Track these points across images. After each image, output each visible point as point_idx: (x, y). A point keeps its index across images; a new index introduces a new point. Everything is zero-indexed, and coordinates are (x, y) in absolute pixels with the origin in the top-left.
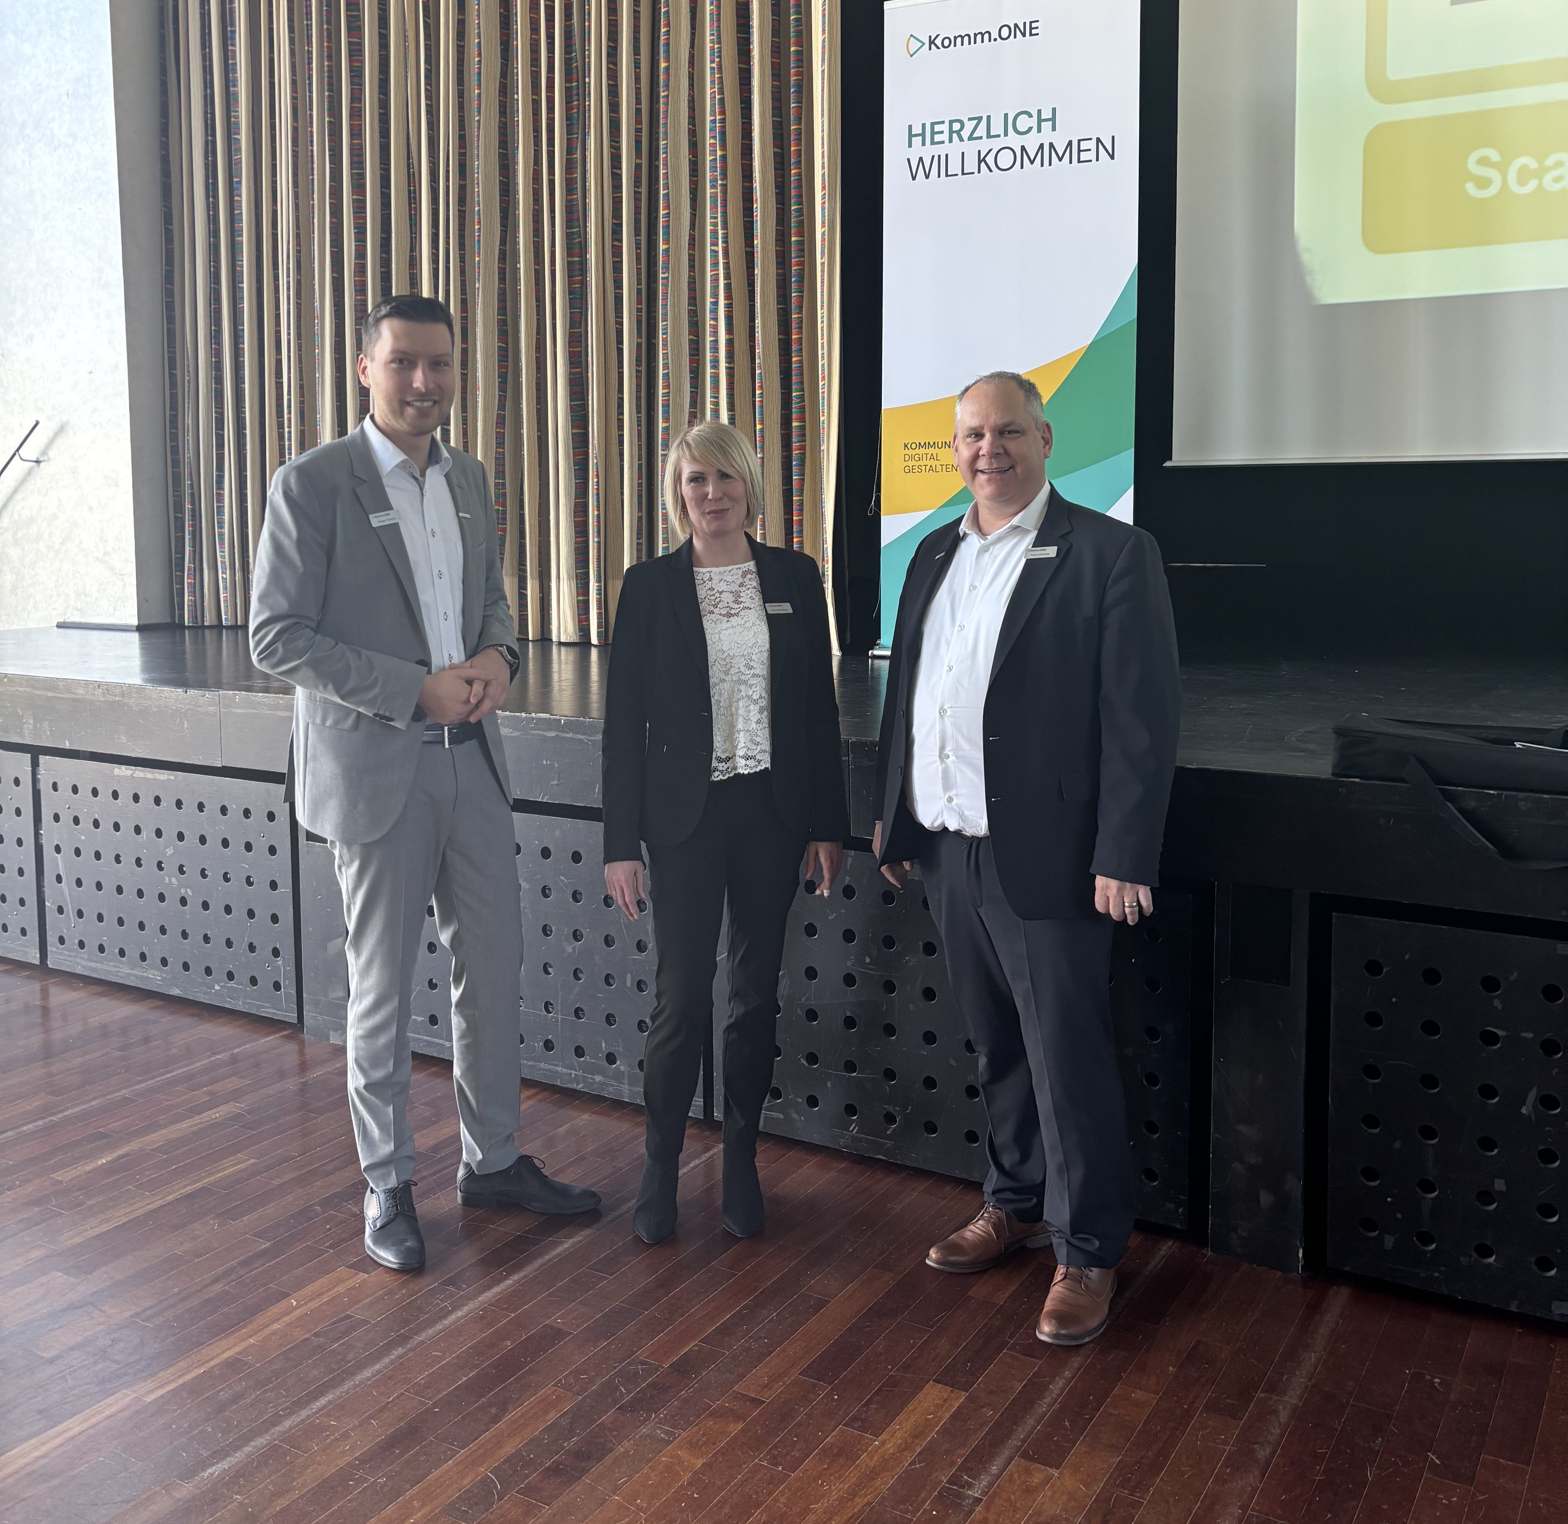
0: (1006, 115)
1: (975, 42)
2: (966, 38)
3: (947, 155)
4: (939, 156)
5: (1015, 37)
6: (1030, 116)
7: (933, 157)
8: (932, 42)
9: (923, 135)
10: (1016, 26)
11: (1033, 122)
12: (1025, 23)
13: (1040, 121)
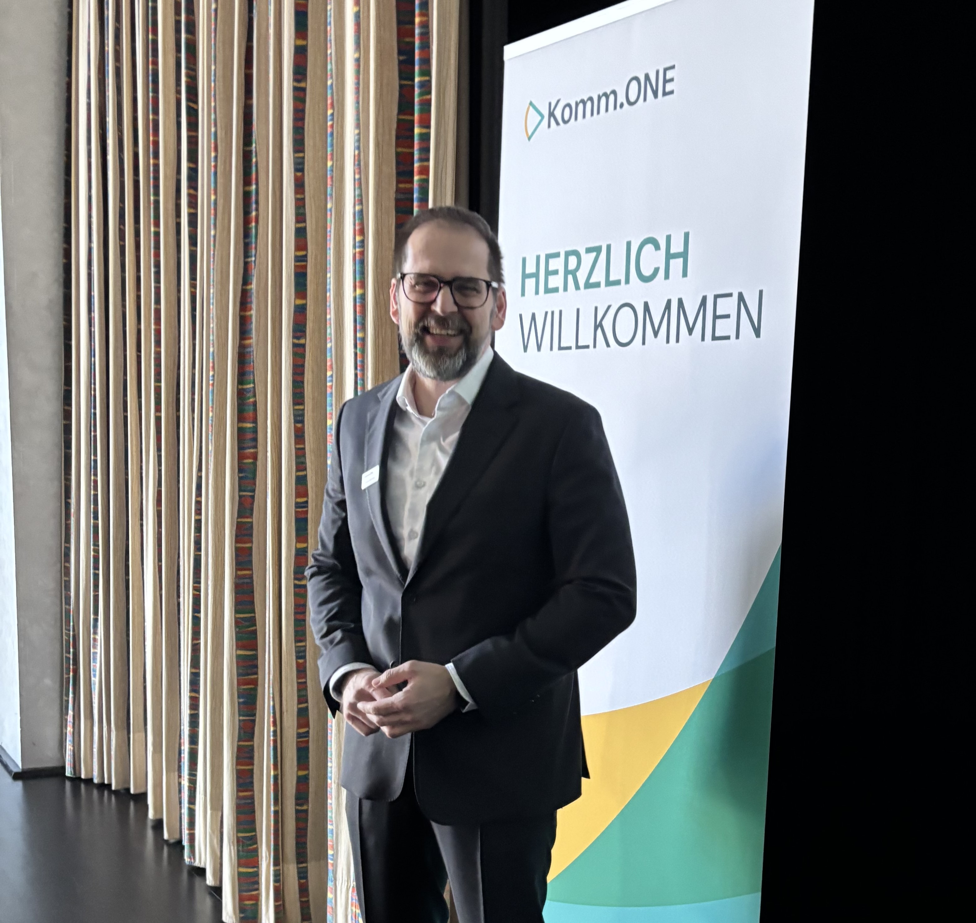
0: (629, 244)
1: (598, 112)
2: (589, 104)
3: (561, 312)
4: (553, 313)
5: (645, 100)
6: (657, 247)
7: (546, 313)
8: (551, 114)
9: (536, 275)
10: (647, 77)
11: (659, 258)
12: (657, 72)
13: (669, 256)
